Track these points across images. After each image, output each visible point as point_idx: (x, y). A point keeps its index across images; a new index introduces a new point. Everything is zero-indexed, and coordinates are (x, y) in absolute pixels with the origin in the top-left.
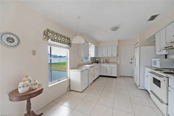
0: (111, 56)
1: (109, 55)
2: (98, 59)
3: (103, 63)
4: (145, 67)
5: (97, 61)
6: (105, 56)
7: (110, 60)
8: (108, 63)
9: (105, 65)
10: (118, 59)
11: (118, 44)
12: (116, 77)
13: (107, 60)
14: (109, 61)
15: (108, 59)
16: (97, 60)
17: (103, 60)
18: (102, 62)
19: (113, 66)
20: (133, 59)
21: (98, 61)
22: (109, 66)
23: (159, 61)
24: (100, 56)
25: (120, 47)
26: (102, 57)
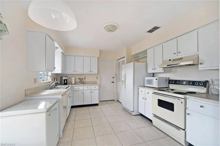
0: (90, 73)
1: (86, 71)
2: (67, 77)
3: (75, 84)
4: (139, 87)
5: (64, 80)
6: (79, 71)
7: (86, 78)
8: (84, 83)
9: (81, 87)
10: (97, 78)
11: (99, 56)
12: (97, 105)
13: (82, 79)
14: (84, 80)
15: (84, 78)
16: (64, 78)
17: (75, 79)
18: (73, 83)
19: (93, 87)
20: (115, 77)
21: (67, 80)
22: (88, 89)
23: (156, 79)
24: (69, 71)
25: (101, 60)
26: (73, 74)
